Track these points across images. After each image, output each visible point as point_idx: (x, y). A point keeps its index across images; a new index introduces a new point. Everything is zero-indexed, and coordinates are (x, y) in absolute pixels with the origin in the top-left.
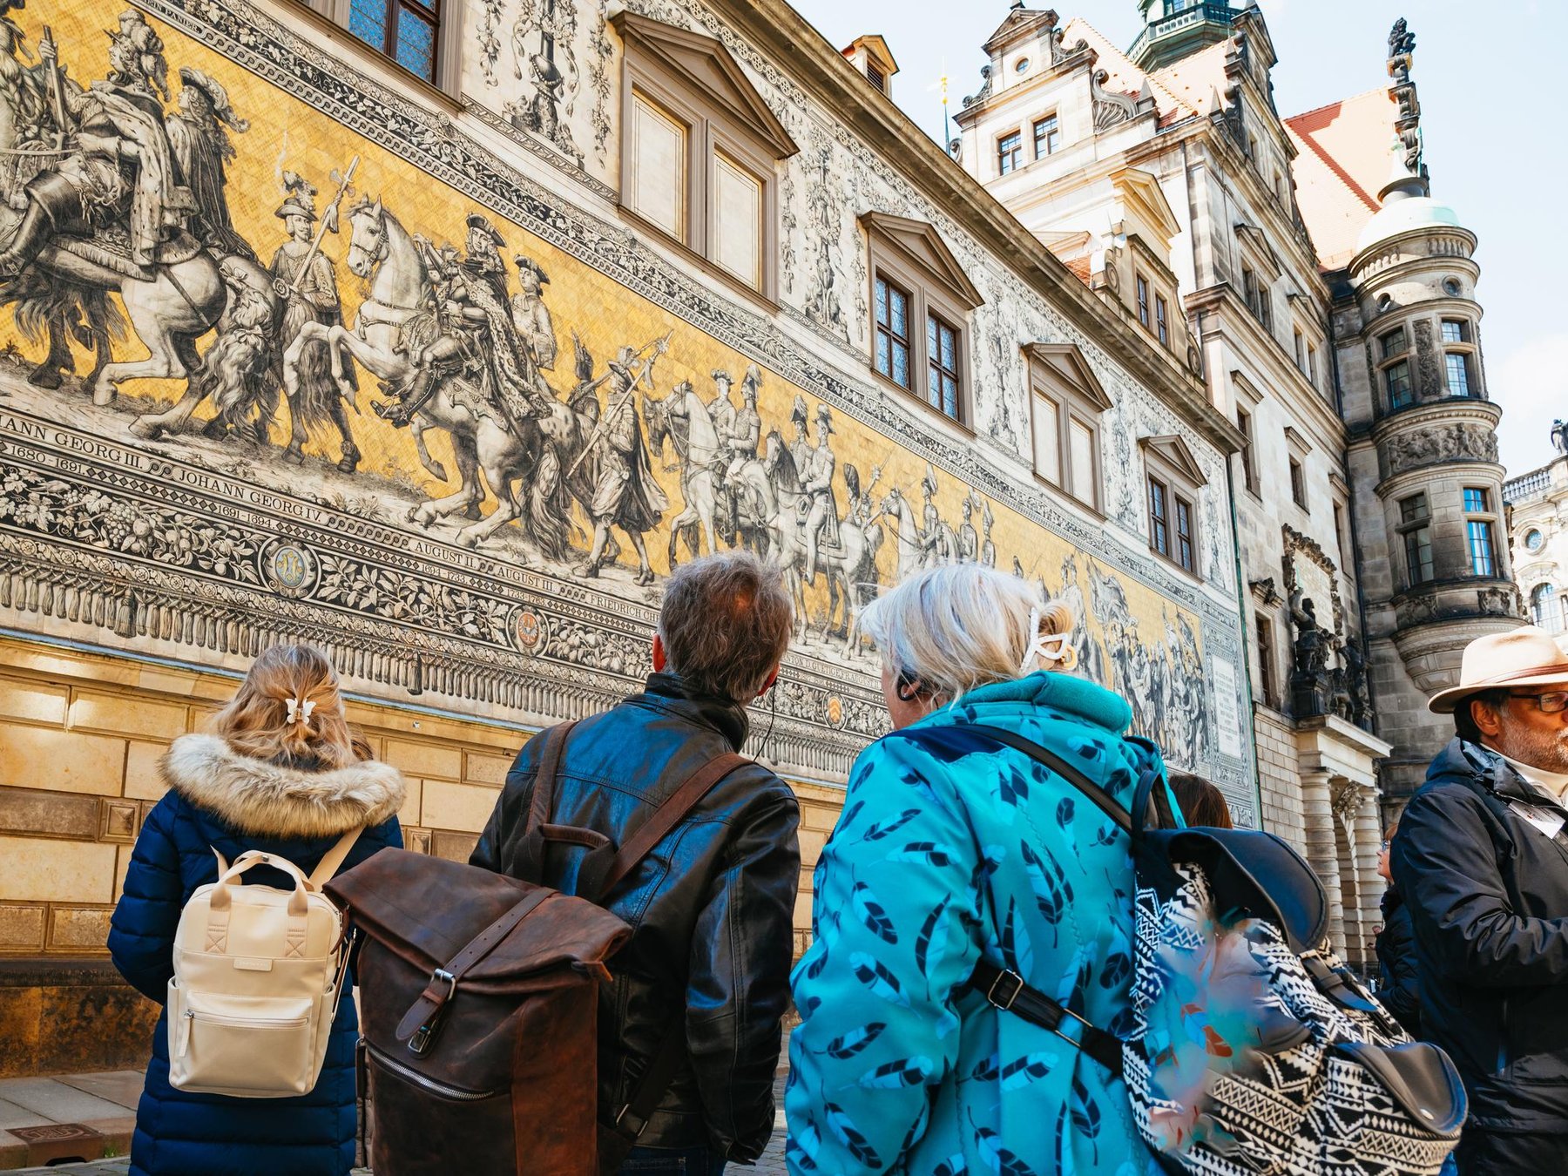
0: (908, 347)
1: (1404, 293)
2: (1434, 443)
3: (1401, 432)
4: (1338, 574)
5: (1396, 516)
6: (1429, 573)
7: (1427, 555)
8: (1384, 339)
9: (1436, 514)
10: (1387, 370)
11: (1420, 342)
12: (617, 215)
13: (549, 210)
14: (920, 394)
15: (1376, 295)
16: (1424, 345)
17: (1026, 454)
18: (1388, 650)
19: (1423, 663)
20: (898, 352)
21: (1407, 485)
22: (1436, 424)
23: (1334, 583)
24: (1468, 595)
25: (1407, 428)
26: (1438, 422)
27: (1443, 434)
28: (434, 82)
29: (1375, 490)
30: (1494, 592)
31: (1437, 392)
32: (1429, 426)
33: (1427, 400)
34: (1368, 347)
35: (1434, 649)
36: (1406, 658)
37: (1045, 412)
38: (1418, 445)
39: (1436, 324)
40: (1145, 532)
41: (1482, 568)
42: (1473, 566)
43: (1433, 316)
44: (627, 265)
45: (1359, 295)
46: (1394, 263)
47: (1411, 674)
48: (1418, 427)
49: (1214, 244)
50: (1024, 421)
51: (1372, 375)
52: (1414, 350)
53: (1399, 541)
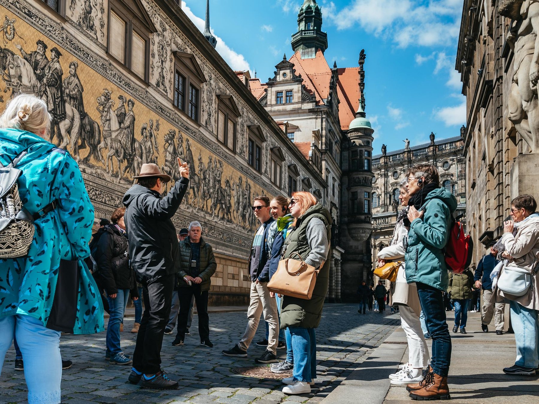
0: (183, 96)
1: (358, 142)
2: (360, 180)
3: (354, 176)
4: (338, 211)
5: (350, 196)
6: (356, 211)
7: (356, 206)
8: (353, 152)
9: (359, 197)
10: (352, 160)
11: (360, 155)
12: (106, 55)
13: (88, 55)
14: (186, 113)
15: (352, 141)
16: (361, 157)
17: (215, 133)
18: (345, 227)
19: (353, 231)
20: (180, 96)
21: (354, 189)
22: (361, 176)
23: (337, 212)
24: (363, 217)
25: (355, 176)
26: (362, 176)
27: (362, 179)
28: (58, 11)
29: (347, 188)
30: (368, 217)
31: (362, 169)
32: (360, 176)
33: (360, 170)
34: (349, 153)
35: (355, 228)
36: (349, 230)
37: (221, 118)
38: (357, 180)
39: (364, 151)
40: (247, 158)
41: (366, 211)
42: (365, 211)
43: (363, 149)
44: (109, 72)
45: (349, 140)
46: (357, 135)
47: (350, 233)
48: (357, 176)
49: (326, 138)
50: (215, 122)
51: (349, 160)
52: (359, 157)
53: (350, 202)
